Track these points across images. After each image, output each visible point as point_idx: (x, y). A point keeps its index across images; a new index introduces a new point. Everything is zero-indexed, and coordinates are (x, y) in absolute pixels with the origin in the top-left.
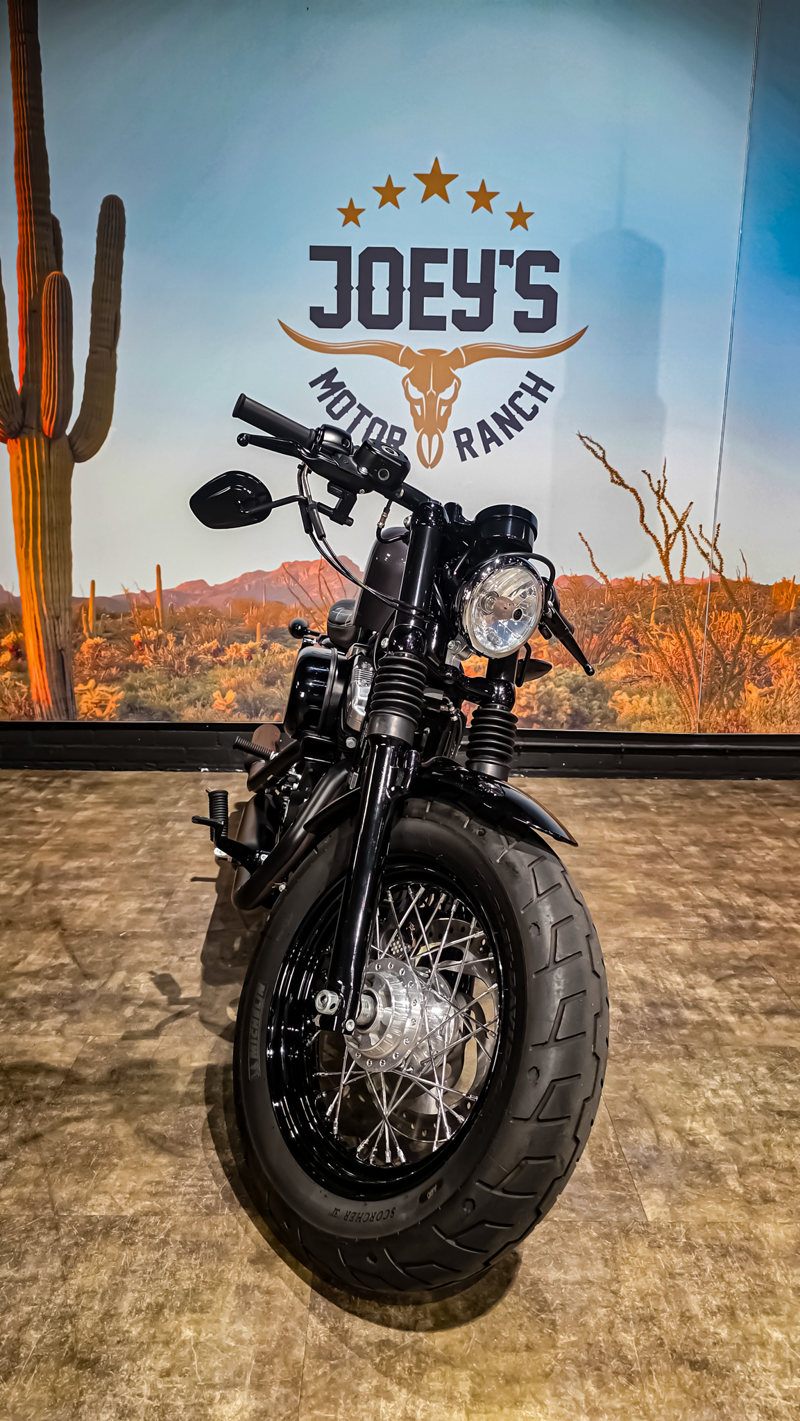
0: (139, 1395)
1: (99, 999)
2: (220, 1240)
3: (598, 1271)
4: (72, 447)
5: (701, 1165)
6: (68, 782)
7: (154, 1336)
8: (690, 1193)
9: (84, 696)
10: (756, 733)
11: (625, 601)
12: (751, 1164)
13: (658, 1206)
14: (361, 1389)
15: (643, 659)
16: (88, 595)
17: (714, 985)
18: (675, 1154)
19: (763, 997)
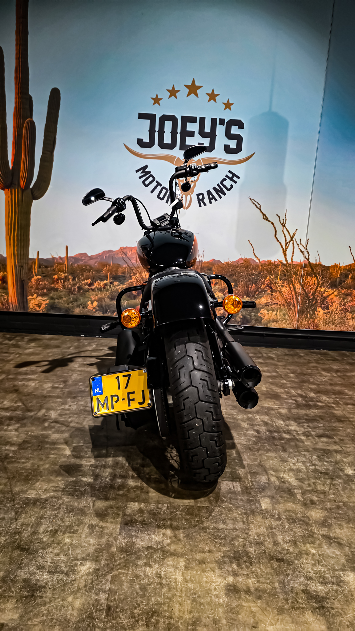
0: (46, 562)
1: (33, 419)
2: (82, 508)
3: (240, 525)
4: (32, 193)
5: (286, 490)
6: (23, 338)
7: (53, 541)
8: (280, 500)
9: (32, 301)
10: (321, 330)
11: (267, 270)
12: (307, 490)
13: (267, 504)
14: (139, 563)
15: (274, 296)
16: (35, 257)
17: (297, 426)
18: (276, 485)
19: (317, 431)
